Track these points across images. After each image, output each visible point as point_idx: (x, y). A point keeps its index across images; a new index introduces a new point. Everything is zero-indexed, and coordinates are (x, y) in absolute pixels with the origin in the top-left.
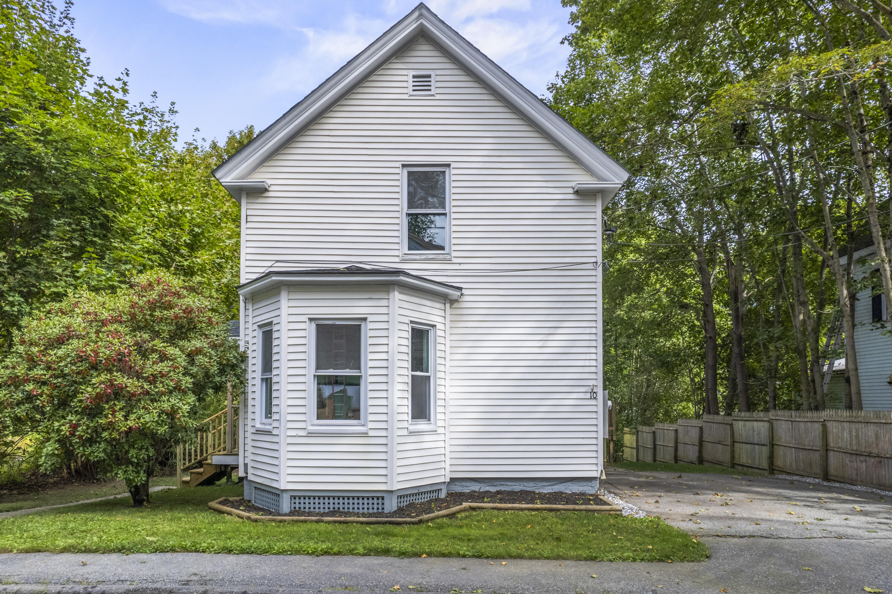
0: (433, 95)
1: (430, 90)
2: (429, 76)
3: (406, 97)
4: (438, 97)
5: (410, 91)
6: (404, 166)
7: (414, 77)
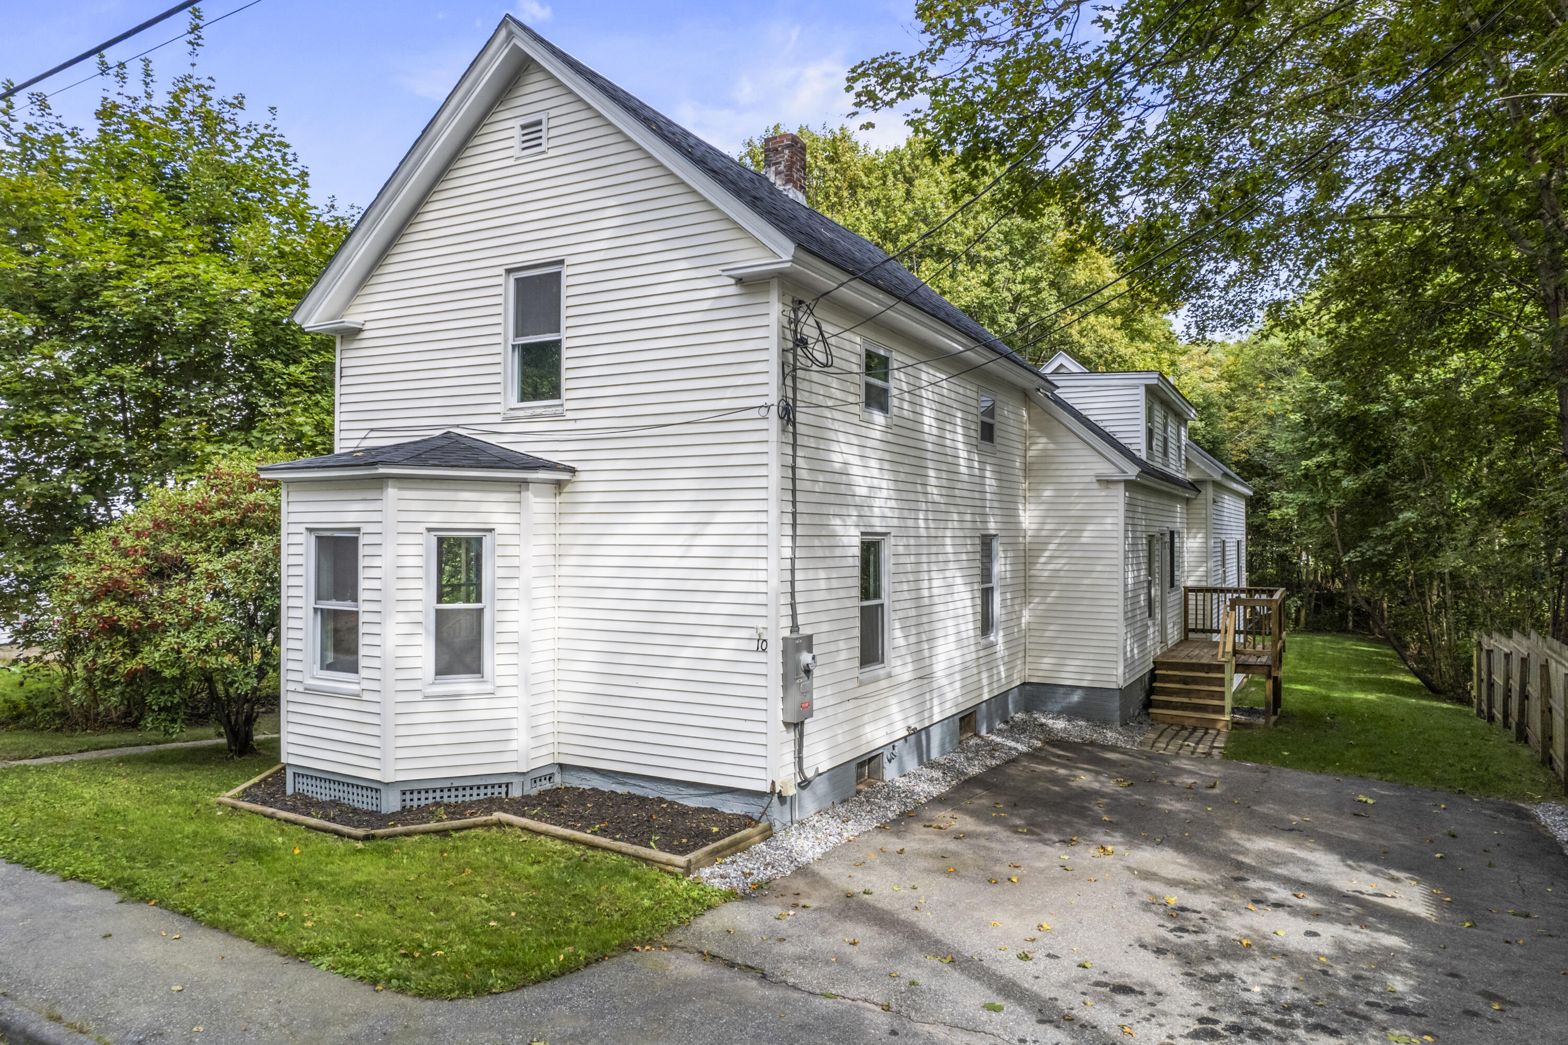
0: (543, 152)
1: (540, 145)
2: (539, 123)
3: (511, 162)
4: (551, 153)
5: (516, 152)
6: (509, 271)
7: (524, 127)
